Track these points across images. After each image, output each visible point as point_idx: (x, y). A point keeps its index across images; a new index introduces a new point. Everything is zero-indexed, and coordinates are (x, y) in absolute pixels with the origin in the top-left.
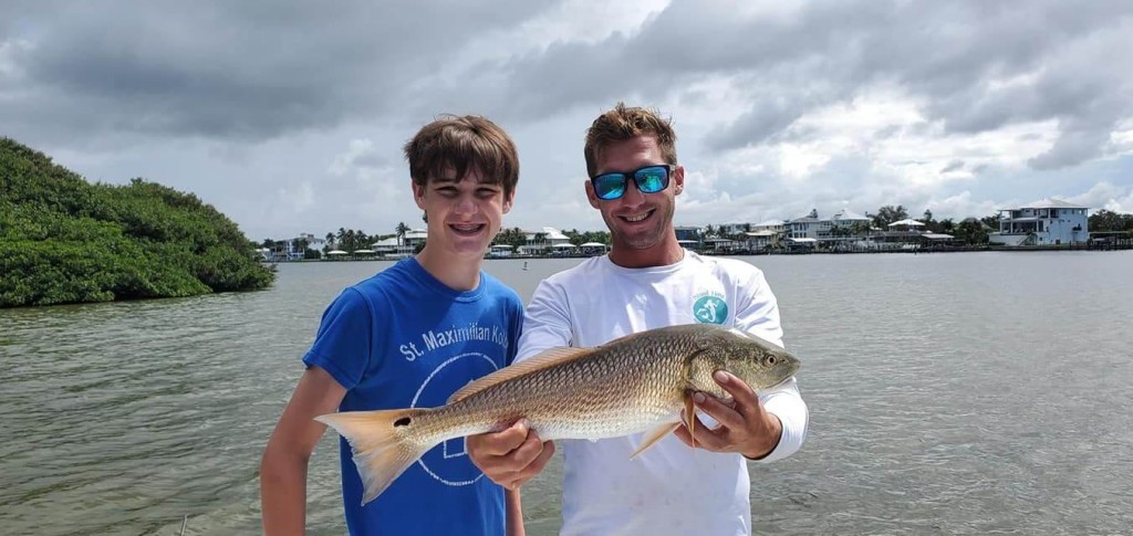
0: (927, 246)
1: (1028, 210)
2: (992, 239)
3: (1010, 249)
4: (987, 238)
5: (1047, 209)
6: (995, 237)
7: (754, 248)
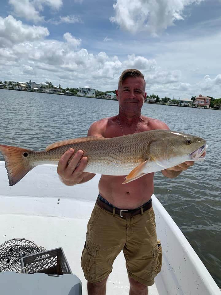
0: (66, 94)
1: (85, 88)
2: (77, 94)
3: (82, 97)
4: (77, 93)
5: (89, 89)
6: (78, 93)
7: (22, 89)
